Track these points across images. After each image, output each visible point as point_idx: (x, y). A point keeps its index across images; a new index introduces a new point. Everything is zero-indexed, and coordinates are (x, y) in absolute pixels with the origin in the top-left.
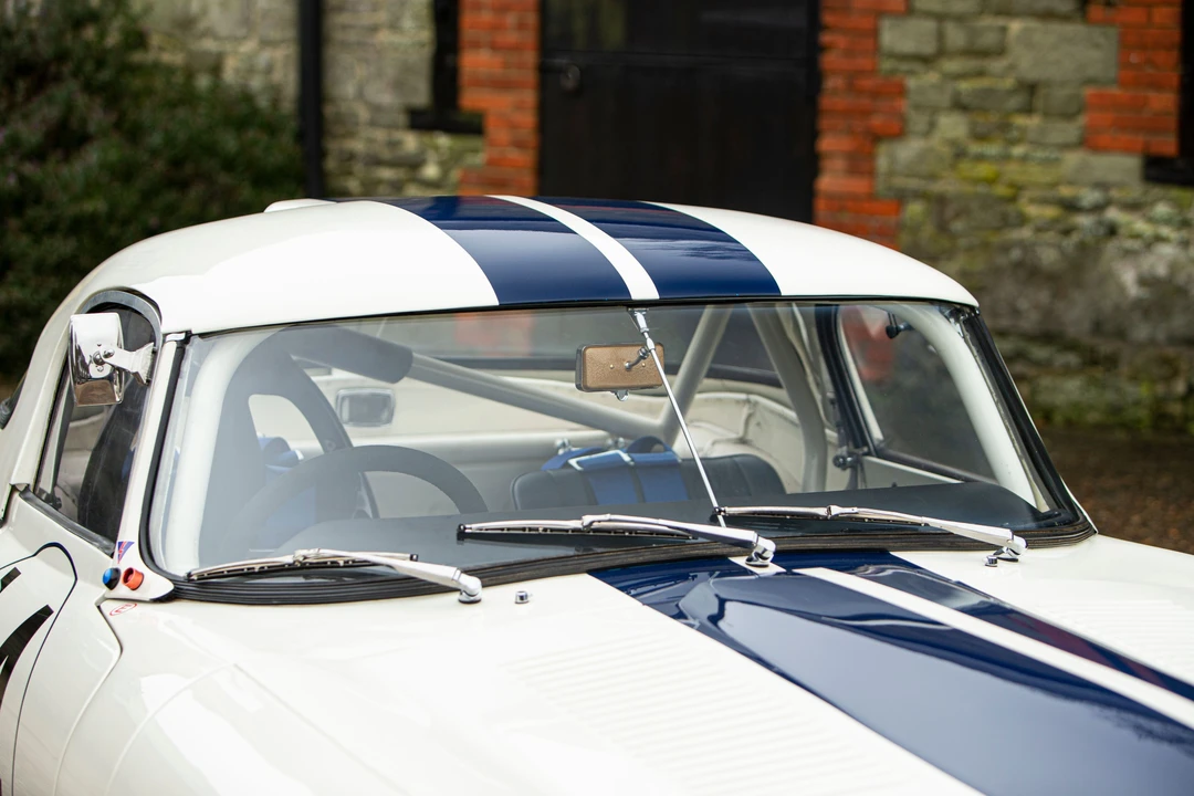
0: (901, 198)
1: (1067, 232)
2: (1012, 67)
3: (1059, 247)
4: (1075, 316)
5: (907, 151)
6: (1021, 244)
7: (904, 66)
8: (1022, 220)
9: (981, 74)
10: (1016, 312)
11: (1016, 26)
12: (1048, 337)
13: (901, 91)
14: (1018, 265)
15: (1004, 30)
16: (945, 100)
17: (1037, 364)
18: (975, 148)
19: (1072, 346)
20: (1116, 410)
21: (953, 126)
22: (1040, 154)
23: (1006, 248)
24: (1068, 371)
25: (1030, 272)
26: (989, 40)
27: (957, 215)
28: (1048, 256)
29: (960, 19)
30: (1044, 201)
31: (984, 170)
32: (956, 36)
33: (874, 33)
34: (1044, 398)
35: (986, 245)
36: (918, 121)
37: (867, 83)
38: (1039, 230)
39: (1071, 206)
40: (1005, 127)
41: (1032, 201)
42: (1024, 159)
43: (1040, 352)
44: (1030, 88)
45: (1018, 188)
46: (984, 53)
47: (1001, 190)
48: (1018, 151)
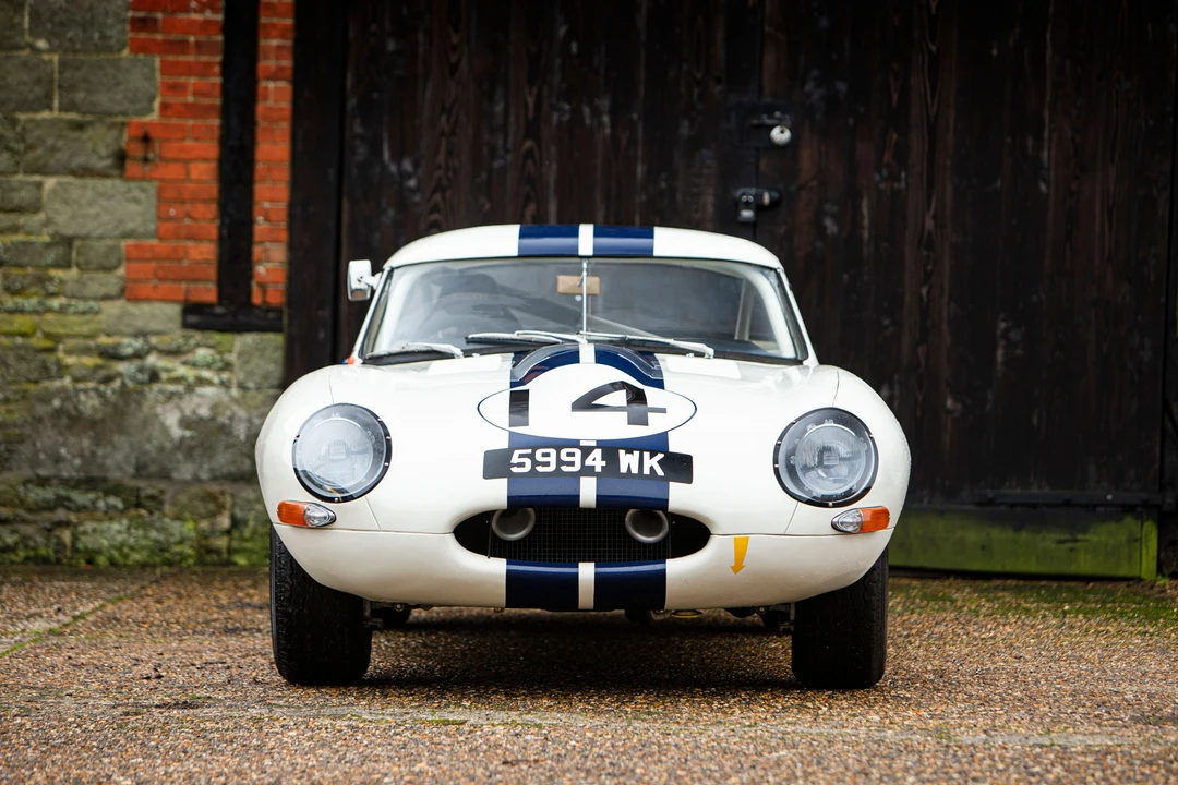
1: (108, 380)
2: (48, 222)
3: (101, 395)
4: (117, 460)
6: (63, 390)
8: (62, 369)
9: (15, 229)
10: (58, 460)
11: (50, 182)
12: (89, 483)
14: (59, 412)
15: (39, 185)
17: (80, 509)
18: (9, 303)
19: (116, 490)
20: (161, 548)
22: (82, 305)
23: (45, 398)
24: (111, 512)
25: (72, 420)
26: (24, 196)
28: (89, 403)
30: (87, 351)
31: (22, 322)
34: (87, 542)
35: (25, 396)
38: (76, 380)
39: (112, 355)
40: (42, 280)
41: (69, 352)
42: (62, 310)
43: (81, 498)
44: (68, 241)
45: (56, 338)
46: (20, 210)
47: (38, 341)
48: (56, 303)
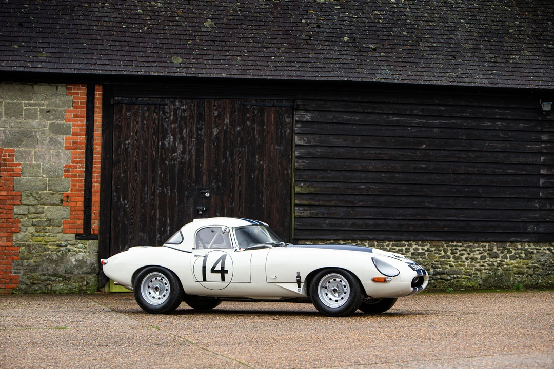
0: (19, 246)
1: (59, 251)
2: (45, 216)
3: (57, 255)
4: (61, 270)
5: (21, 235)
6: (48, 254)
7: (19, 216)
8: (49, 249)
9: (38, 217)
10: (48, 270)
11: (46, 207)
12: (55, 275)
13: (20, 222)
14: (48, 259)
15: (44, 208)
16: (30, 224)
17: (53, 281)
18: (37, 234)
19: (61, 276)
20: (71, 289)
21: (32, 229)
22: (53, 235)
23: (45, 256)
24: (59, 281)
25: (51, 261)
26: (40, 210)
27: (33, 249)
28: (55, 257)
29: (33, 205)
30: (54, 245)
31: (39, 239)
32: (32, 209)
33: (13, 209)
34: (54, 288)
35: (40, 255)
36: (23, 228)
37: (11, 220)
38: (52, 252)
39: (60, 246)
40: (44, 229)
41: (50, 245)
42: (49, 236)
43: (53, 278)
44: (50, 220)
45: (47, 242)
46: (39, 213)
47: (43, 243)
48: (47, 234)
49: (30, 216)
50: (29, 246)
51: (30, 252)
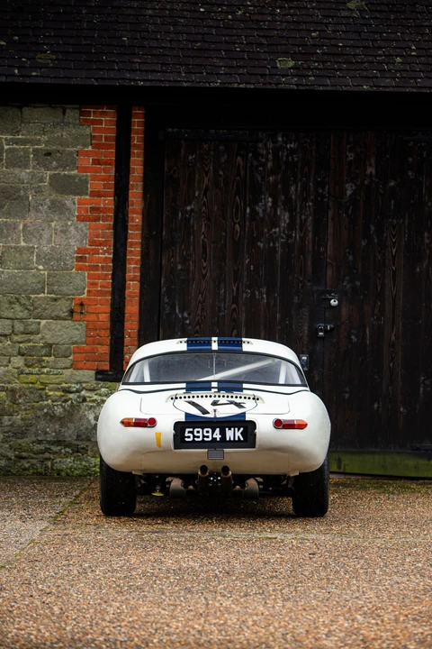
1: (66, 401)
2: (42, 339)
3: (63, 407)
4: (69, 433)
6: (48, 405)
8: (48, 397)
9: (29, 341)
10: (46, 433)
11: (43, 322)
12: (58, 443)
14: (46, 414)
15: (39, 323)
16: (15, 353)
17: (55, 453)
18: (27, 370)
19: (69, 445)
20: (87, 469)
21: (18, 361)
22: (56, 371)
23: (41, 409)
24: (67, 454)
25: (51, 417)
26: (33, 327)
27: (20, 397)
28: (59, 410)
29: (21, 320)
30: (58, 390)
31: (32, 378)
32: (19, 327)
34: (57, 466)
35: (33, 408)
36: (4, 360)
38: (53, 401)
39: (67, 391)
40: (40, 361)
41: (50, 390)
42: (48, 373)
43: (55, 448)
44: (50, 346)
45: (45, 384)
46: (31, 333)
47: (38, 386)
48: (45, 370)
49: (16, 338)
50: (13, 391)
51: (14, 402)
